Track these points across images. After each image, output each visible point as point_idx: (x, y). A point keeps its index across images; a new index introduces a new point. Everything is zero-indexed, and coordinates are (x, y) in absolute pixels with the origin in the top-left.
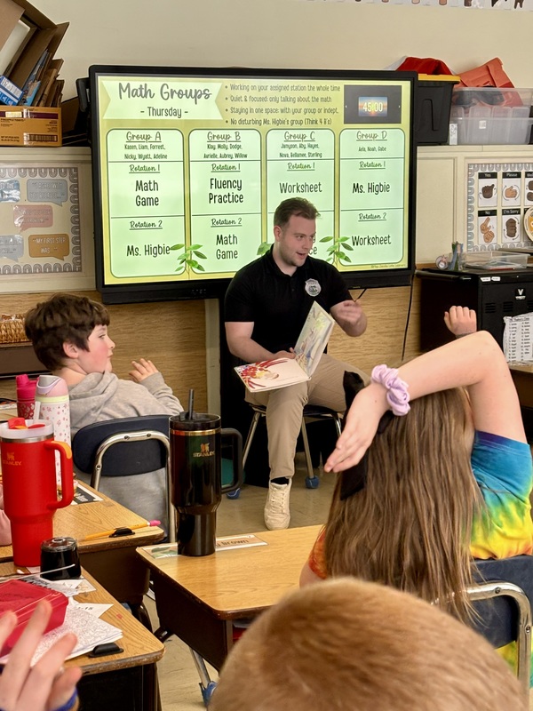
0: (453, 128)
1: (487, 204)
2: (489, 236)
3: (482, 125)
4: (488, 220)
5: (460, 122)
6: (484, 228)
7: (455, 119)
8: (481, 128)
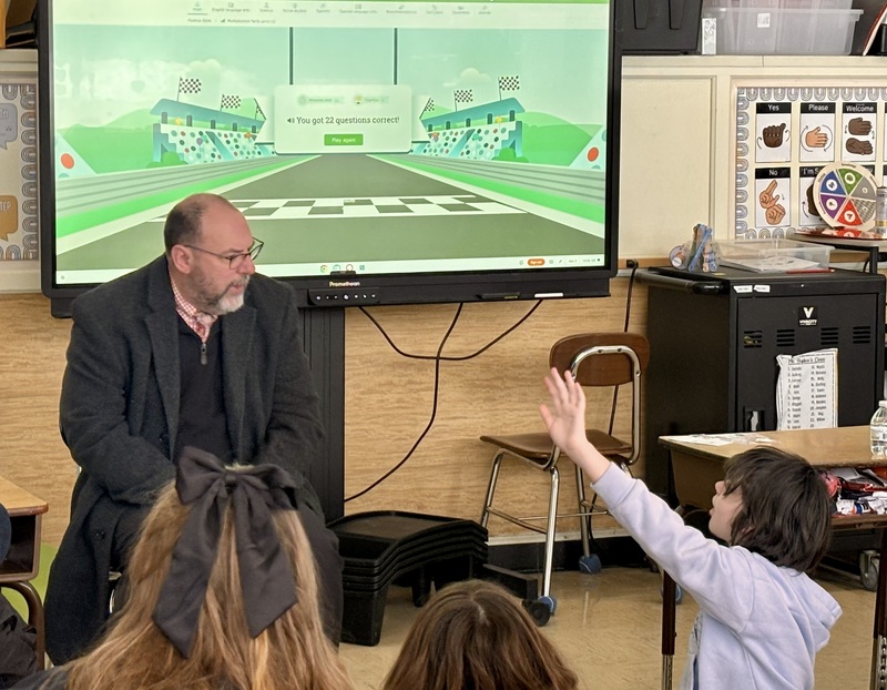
0: (708, 25)
1: (772, 158)
2: (775, 214)
3: (763, 20)
4: (774, 185)
5: (722, 16)
6: (767, 199)
7: (715, 9)
8: (759, 26)
